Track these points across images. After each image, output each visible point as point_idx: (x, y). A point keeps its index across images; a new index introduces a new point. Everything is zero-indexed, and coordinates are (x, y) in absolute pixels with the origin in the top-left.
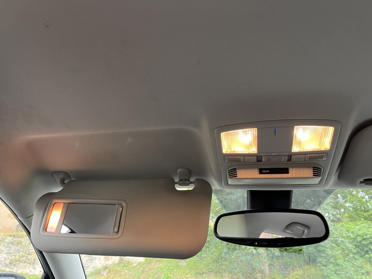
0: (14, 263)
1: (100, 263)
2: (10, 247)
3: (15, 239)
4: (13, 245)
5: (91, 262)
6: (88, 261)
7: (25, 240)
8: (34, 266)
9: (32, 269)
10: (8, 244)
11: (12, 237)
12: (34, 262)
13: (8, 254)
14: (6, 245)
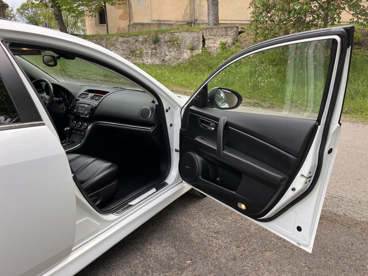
0: (129, 57)
1: (188, 56)
2: (123, 45)
3: (125, 39)
4: (124, 43)
6: (179, 54)
7: (132, 40)
8: (142, 58)
9: (141, 61)
10: (121, 42)
13: (123, 51)
14: (120, 44)
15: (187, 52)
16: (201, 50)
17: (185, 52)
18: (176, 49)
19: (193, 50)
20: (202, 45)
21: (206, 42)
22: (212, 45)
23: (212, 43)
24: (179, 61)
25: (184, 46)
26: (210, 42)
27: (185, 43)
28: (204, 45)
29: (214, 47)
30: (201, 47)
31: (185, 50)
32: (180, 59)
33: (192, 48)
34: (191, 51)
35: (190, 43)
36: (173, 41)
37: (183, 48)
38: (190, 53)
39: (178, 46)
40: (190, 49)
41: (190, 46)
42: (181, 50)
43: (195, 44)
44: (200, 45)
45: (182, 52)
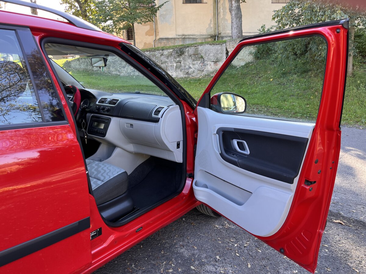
1: (211, 68)
5: (204, 67)
6: (203, 67)
7: (157, 54)
11: (149, 52)
12: (166, 69)
15: (210, 65)
25: (208, 59)
27: (209, 55)
31: (208, 63)
32: (203, 72)
33: (216, 60)
34: (214, 63)
35: (214, 56)
36: (197, 54)
37: (206, 60)
38: (214, 65)
39: (202, 59)
40: (213, 62)
41: (214, 58)
42: (205, 62)
43: (219, 57)
44: (224, 57)
45: (206, 65)
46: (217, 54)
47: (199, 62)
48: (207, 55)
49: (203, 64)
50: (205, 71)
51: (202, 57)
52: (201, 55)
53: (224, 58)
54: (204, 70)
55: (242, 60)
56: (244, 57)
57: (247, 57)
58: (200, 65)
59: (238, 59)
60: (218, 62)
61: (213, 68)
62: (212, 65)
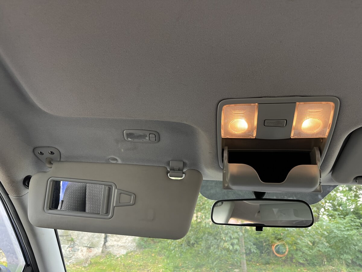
15: (82, 251)
16: (101, 249)
17: (80, 251)
18: (69, 245)
19: (91, 248)
20: (103, 243)
21: (108, 239)
22: (115, 243)
23: (115, 240)
24: (70, 261)
25: (80, 243)
26: (114, 239)
27: (82, 238)
28: (105, 243)
29: (118, 245)
30: (102, 245)
31: (80, 248)
32: (70, 259)
33: (90, 245)
34: (88, 249)
35: (88, 240)
36: (66, 236)
37: (77, 244)
38: (87, 252)
39: (73, 242)
40: (86, 247)
41: (89, 242)
42: (75, 247)
43: (95, 241)
44: (101, 242)
45: (76, 250)
46: (93, 237)
47: (67, 246)
48: (80, 238)
49: (73, 249)
50: (73, 259)
51: (72, 240)
52: (72, 237)
53: (101, 244)
54: (72, 257)
55: (123, 247)
56: (126, 244)
57: (130, 244)
58: (68, 250)
59: (118, 246)
60: (93, 249)
61: (84, 254)
62: (84, 251)
